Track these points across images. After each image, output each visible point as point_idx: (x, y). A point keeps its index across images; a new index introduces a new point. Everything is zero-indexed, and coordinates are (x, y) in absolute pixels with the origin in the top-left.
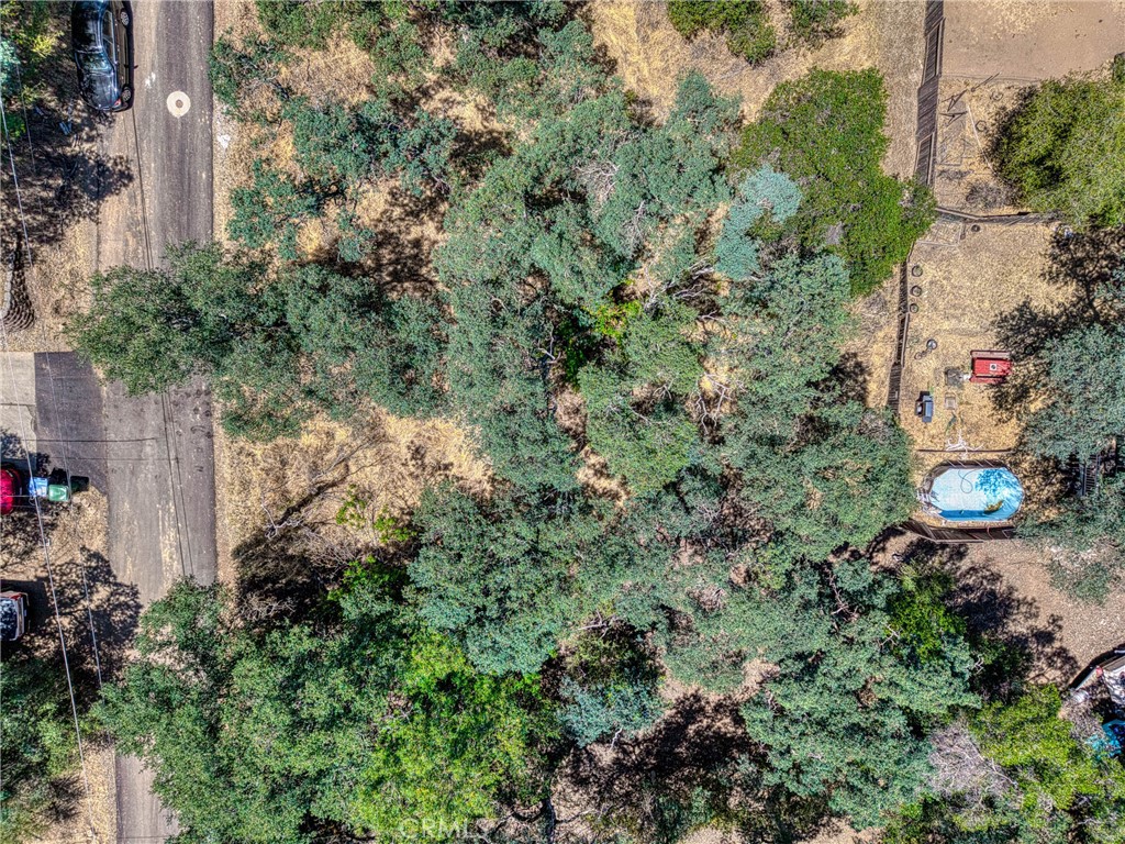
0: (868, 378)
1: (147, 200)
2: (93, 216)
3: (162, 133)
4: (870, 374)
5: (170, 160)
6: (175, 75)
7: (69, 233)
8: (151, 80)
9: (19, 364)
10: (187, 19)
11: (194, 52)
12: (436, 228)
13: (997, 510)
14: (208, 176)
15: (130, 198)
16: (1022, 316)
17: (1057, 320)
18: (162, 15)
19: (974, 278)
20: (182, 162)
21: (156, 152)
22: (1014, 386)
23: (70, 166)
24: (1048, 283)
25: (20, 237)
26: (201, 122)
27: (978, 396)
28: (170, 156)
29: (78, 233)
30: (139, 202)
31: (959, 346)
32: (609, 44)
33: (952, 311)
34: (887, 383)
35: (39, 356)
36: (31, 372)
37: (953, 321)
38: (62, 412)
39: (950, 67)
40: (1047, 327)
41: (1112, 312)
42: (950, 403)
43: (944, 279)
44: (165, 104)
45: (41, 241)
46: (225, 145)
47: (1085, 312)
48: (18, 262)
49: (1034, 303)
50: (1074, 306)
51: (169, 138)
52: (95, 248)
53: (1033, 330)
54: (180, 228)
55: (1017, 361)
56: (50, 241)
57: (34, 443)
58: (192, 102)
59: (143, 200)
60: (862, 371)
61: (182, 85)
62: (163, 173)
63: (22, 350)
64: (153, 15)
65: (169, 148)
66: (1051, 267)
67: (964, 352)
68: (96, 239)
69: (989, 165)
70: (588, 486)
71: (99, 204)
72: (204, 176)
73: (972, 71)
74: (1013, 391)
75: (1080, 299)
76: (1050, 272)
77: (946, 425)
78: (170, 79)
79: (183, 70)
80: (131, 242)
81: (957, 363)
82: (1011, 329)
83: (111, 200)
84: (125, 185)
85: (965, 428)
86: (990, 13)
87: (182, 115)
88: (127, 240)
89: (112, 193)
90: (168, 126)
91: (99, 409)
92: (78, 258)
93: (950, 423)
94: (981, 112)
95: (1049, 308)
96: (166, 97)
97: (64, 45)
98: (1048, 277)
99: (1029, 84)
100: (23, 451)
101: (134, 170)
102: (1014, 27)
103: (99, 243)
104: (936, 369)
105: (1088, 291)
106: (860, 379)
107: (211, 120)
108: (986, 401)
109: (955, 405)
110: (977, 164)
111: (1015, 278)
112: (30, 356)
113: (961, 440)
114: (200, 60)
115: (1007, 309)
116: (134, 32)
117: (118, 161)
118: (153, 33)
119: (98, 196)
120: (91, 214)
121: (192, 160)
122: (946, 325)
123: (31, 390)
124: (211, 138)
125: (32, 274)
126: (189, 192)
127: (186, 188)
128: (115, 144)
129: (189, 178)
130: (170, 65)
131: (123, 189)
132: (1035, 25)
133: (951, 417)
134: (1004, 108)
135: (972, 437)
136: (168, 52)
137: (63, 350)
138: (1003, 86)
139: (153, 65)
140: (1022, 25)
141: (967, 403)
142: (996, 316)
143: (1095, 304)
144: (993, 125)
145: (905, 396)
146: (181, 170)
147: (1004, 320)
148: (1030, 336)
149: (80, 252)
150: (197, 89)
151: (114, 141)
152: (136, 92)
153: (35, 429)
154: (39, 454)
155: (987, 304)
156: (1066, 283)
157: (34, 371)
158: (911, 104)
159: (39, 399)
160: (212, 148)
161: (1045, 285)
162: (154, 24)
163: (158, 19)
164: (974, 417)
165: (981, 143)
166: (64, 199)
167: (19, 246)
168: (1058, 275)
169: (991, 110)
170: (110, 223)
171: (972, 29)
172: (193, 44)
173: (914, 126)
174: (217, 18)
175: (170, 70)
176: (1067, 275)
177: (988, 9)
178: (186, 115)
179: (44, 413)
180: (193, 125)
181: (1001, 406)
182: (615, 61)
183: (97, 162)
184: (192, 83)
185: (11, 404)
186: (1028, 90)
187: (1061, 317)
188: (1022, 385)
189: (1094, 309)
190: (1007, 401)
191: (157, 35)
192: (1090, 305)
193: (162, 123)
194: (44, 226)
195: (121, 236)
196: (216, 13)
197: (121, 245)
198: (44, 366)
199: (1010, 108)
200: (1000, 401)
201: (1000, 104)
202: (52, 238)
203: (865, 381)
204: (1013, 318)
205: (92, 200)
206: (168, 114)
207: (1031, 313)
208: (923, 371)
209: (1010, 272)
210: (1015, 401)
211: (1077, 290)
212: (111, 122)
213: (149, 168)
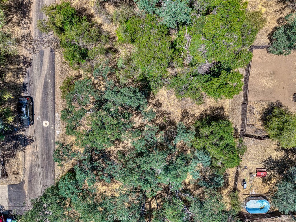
0: (229, 177)
1: (38, 147)
2: (24, 150)
3: (41, 131)
4: (229, 176)
5: (44, 137)
6: (45, 116)
7: (17, 154)
8: (38, 118)
9: (4, 188)
10: (48, 103)
11: (50, 111)
12: (115, 147)
13: (263, 208)
14: (54, 141)
15: (33, 146)
16: (269, 160)
17: (279, 161)
18: (41, 102)
19: (257, 151)
20: (47, 138)
21: (40, 135)
22: (268, 177)
23: (17, 138)
24: (276, 151)
25: (4, 157)
26: (52, 128)
27: (258, 180)
28: (44, 136)
29: (19, 155)
30: (36, 147)
31: (253, 167)
32: (160, 99)
33: (251, 159)
34: (234, 177)
35: (9, 186)
36: (7, 189)
37: (251, 162)
38: (15, 199)
39: (250, 98)
40: (276, 163)
41: (293, 158)
42: (251, 182)
43: (249, 151)
44: (42, 124)
45: (10, 157)
46: (58, 133)
47: (286, 159)
48: (4, 163)
49: (273, 157)
50: (283, 157)
51: (43, 132)
52: (24, 158)
53: (272, 164)
54: (46, 153)
55: (268, 170)
56: (12, 157)
57: (8, 207)
58: (49, 123)
59: (37, 147)
60: (227, 175)
61: (47, 119)
62: (42, 140)
63: (4, 184)
64: (39, 102)
65: (43, 134)
66: (277, 148)
67: (254, 168)
68: (24, 156)
69: (261, 122)
70: (155, 208)
71: (25, 147)
72: (53, 141)
73: (256, 98)
74: (267, 178)
75: (285, 155)
76: (277, 149)
77: (250, 187)
78: (43, 117)
79: (47, 115)
80: (33, 157)
81: (253, 171)
82: (267, 163)
83: (28, 146)
84: (32, 143)
85: (255, 188)
86: (261, 83)
87: (47, 126)
88: (32, 157)
89: (29, 145)
90: (43, 129)
91: (25, 198)
92: (19, 160)
93: (251, 187)
94: (258, 109)
95: (277, 158)
96: (42, 122)
97: (16, 109)
98: (276, 150)
99: (271, 102)
100: (5, 210)
101: (34, 139)
102: (267, 87)
103: (25, 157)
104: (247, 173)
105: (287, 153)
106: (227, 177)
107: (55, 128)
108: (260, 181)
109: (252, 182)
110: (257, 122)
111: (268, 151)
112: (6, 186)
113: (254, 191)
114: (52, 113)
115: (266, 159)
116: (34, 106)
117: (30, 137)
118: (39, 106)
119: (25, 146)
120: (23, 150)
121: (50, 137)
122: (250, 163)
123: (7, 194)
124: (55, 132)
125: (7, 166)
126: (49, 145)
127: (48, 144)
128: (29, 133)
129: (49, 142)
130: (43, 114)
131: (31, 144)
132: (272, 86)
133: (251, 186)
134: (265, 108)
135: (257, 190)
136: (43, 111)
137: (15, 184)
138: (264, 102)
139: (39, 114)
140: (269, 86)
141: (255, 182)
142: (263, 160)
143: (289, 157)
144: (262, 112)
145: (239, 180)
146: (47, 140)
147: (265, 161)
148: (272, 165)
149: (20, 159)
150: (51, 120)
151: (28, 132)
152: (34, 121)
153: (8, 204)
154: (9, 210)
155: (260, 158)
156: (281, 151)
157: (8, 189)
158: (240, 108)
159: (9, 196)
160: (55, 134)
161: (276, 152)
162: (39, 104)
163: (40, 103)
164: (257, 185)
165: (258, 117)
166: (16, 146)
167: (4, 159)
168: (279, 150)
169: (261, 108)
170: (28, 153)
171: (256, 87)
172: (50, 109)
173: (240, 113)
174: (56, 103)
175: (44, 115)
176: (281, 149)
177: (260, 82)
178: (48, 126)
179: (10, 200)
180: (50, 129)
181: (264, 182)
182: (161, 104)
183: (24, 137)
184: (49, 119)
185: (2, 198)
186: (271, 103)
187: (280, 160)
188: (270, 177)
189: (289, 158)
190: (266, 181)
191: (40, 107)
192: (288, 157)
193: (42, 128)
194: (11, 153)
195: (31, 156)
196: (56, 101)
197: (31, 158)
198: (10, 188)
199: (266, 108)
200: (264, 181)
201: (263, 107)
202: (13, 156)
203: (228, 177)
204: (267, 161)
205: (23, 146)
206: (43, 126)
207: (272, 159)
208: (244, 174)
209: (266, 149)
210: (268, 181)
211: (284, 153)
212: (28, 128)
213: (38, 139)
